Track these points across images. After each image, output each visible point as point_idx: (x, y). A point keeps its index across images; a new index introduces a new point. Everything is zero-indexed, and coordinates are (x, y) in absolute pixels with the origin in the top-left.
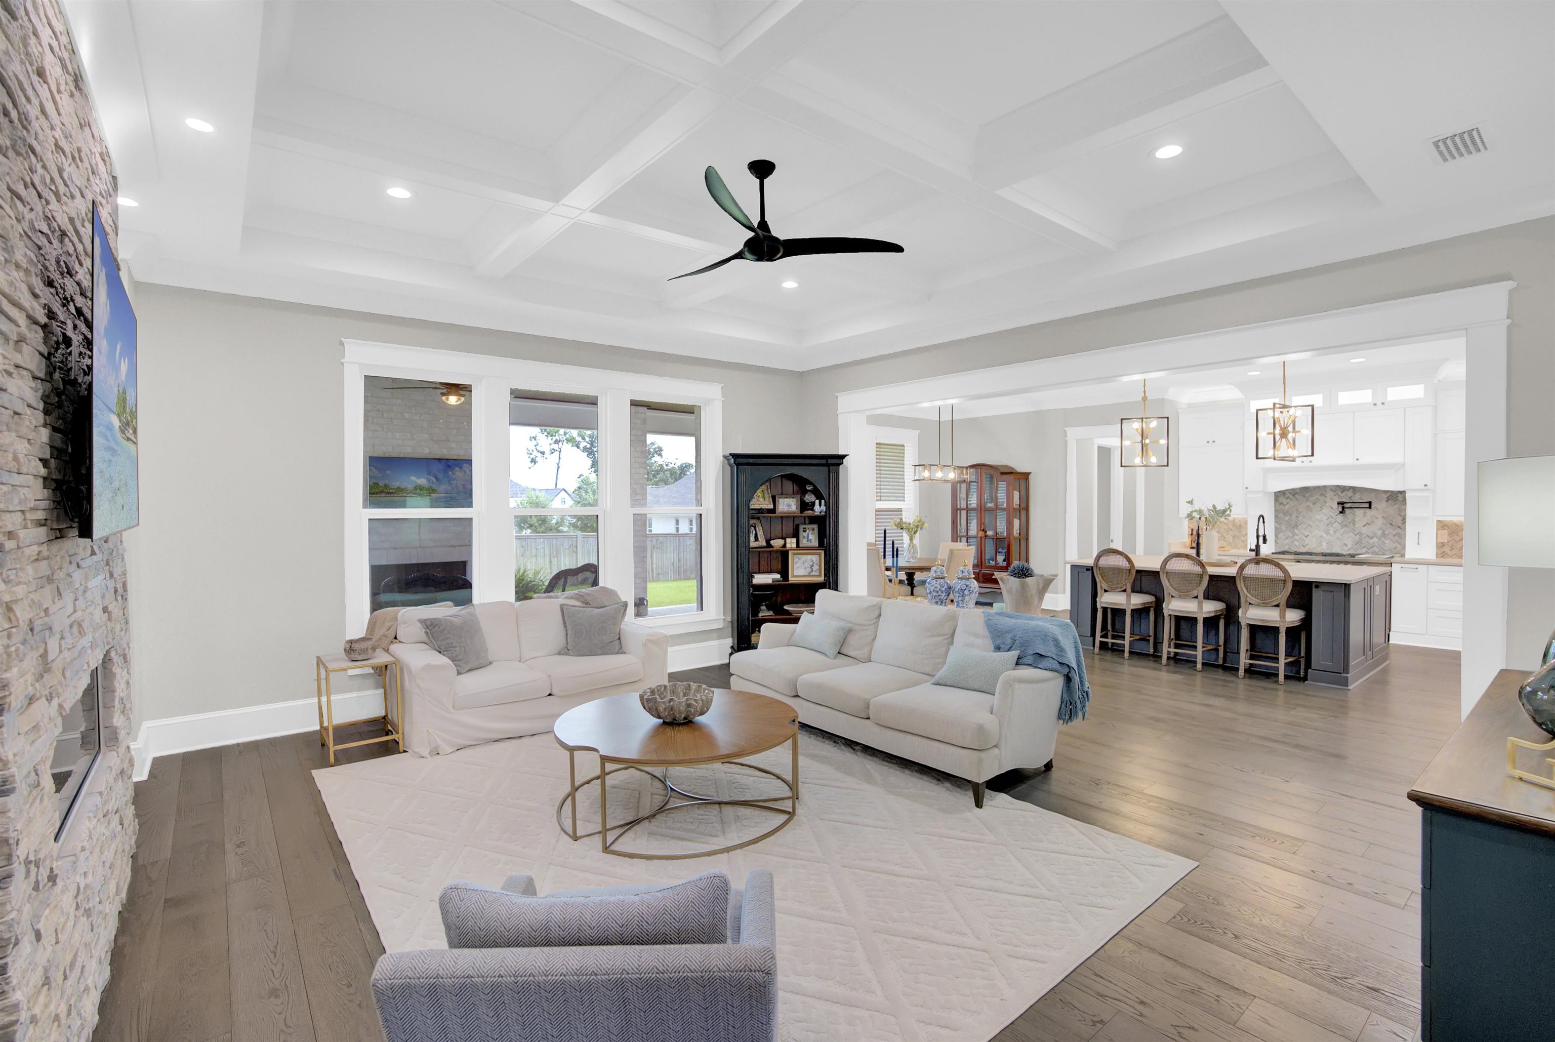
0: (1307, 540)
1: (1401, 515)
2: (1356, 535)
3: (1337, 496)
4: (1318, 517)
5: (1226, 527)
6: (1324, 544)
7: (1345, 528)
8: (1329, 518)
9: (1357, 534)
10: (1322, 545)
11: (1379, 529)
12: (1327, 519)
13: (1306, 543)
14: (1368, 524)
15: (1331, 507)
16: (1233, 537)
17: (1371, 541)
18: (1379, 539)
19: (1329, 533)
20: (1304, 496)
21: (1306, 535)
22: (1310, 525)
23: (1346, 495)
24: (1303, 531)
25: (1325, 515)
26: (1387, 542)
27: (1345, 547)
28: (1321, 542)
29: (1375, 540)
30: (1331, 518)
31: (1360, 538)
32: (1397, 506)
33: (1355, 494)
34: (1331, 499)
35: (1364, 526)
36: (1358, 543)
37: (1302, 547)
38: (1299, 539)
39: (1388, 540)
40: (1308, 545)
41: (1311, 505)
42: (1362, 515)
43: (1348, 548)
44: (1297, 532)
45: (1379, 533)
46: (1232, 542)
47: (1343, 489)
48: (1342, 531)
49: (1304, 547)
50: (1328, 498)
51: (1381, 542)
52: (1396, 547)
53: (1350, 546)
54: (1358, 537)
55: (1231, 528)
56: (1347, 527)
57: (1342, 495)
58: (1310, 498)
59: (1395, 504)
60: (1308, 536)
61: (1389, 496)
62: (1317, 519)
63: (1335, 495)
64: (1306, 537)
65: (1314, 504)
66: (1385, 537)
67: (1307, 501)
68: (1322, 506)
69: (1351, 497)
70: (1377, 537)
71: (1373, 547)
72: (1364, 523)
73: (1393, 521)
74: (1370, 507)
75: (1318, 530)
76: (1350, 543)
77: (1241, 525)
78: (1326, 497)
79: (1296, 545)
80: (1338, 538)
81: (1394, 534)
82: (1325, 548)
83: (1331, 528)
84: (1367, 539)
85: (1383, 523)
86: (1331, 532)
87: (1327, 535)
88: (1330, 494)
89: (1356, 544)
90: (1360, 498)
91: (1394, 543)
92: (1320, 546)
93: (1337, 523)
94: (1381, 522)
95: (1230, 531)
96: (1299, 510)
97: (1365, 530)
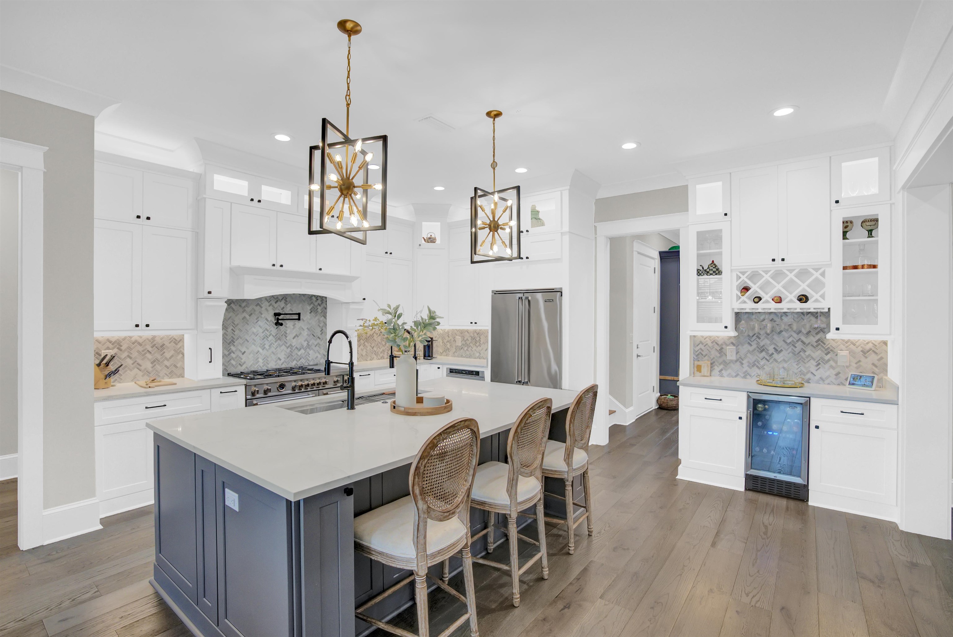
0: (244, 358)
1: (320, 326)
2: (287, 348)
3: (271, 307)
4: (254, 330)
5: (140, 349)
6: (261, 360)
7: (279, 341)
8: (264, 331)
9: (289, 346)
10: (258, 361)
11: (305, 341)
12: (263, 333)
13: (243, 361)
14: (297, 336)
15: (267, 319)
16: (152, 363)
17: (299, 353)
18: (305, 350)
19: (265, 347)
20: (240, 306)
21: (243, 351)
22: (247, 340)
23: (279, 306)
24: (240, 347)
25: (261, 328)
26: (311, 352)
27: (279, 361)
28: (258, 358)
29: (302, 351)
30: (266, 331)
31: (290, 351)
32: (317, 318)
33: (287, 305)
34: (266, 310)
35: (294, 338)
36: (289, 356)
37: (239, 366)
38: (236, 358)
39: (312, 351)
40: (245, 362)
41: (247, 317)
42: (292, 327)
43: (282, 361)
44: (233, 348)
45: (305, 344)
46: (150, 369)
47: (276, 299)
48: (276, 344)
49: (241, 366)
50: (263, 309)
51: (306, 353)
52: (317, 357)
53: (283, 360)
54: (289, 349)
55: (150, 349)
56: (280, 340)
57: (276, 305)
58: (246, 309)
59: (316, 316)
60: (245, 352)
61: (312, 308)
62: (253, 333)
63: (269, 306)
64: (243, 354)
65: (250, 315)
66: (309, 348)
67: (243, 312)
68: (258, 318)
69: (283, 308)
70: (303, 349)
71: (301, 358)
72: (294, 335)
73: (315, 333)
74: (299, 319)
75: (255, 345)
76: (282, 356)
77: (164, 345)
78: (261, 307)
79: (233, 365)
80: (273, 352)
81: (316, 344)
82: (261, 365)
83: (266, 342)
84: (296, 351)
85: (307, 335)
86: (267, 347)
87: (263, 350)
88: (265, 304)
89: (288, 358)
90: (291, 310)
91: (316, 353)
92: (257, 363)
93: (271, 336)
94: (306, 333)
95: (148, 355)
96: (236, 323)
97: (295, 342)
